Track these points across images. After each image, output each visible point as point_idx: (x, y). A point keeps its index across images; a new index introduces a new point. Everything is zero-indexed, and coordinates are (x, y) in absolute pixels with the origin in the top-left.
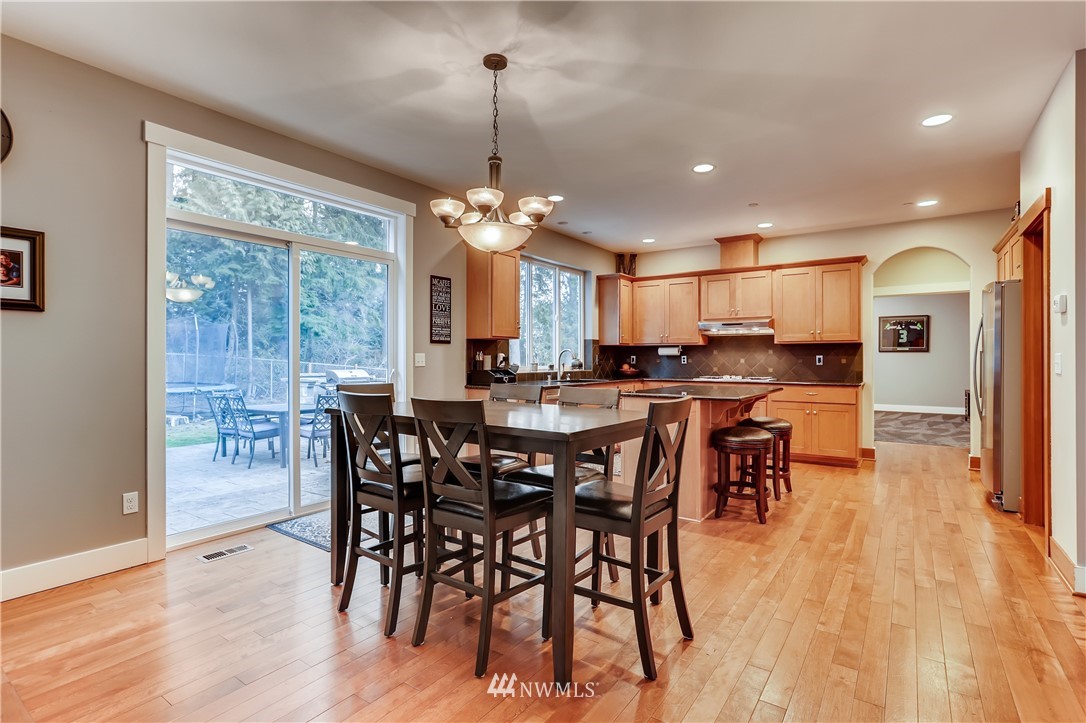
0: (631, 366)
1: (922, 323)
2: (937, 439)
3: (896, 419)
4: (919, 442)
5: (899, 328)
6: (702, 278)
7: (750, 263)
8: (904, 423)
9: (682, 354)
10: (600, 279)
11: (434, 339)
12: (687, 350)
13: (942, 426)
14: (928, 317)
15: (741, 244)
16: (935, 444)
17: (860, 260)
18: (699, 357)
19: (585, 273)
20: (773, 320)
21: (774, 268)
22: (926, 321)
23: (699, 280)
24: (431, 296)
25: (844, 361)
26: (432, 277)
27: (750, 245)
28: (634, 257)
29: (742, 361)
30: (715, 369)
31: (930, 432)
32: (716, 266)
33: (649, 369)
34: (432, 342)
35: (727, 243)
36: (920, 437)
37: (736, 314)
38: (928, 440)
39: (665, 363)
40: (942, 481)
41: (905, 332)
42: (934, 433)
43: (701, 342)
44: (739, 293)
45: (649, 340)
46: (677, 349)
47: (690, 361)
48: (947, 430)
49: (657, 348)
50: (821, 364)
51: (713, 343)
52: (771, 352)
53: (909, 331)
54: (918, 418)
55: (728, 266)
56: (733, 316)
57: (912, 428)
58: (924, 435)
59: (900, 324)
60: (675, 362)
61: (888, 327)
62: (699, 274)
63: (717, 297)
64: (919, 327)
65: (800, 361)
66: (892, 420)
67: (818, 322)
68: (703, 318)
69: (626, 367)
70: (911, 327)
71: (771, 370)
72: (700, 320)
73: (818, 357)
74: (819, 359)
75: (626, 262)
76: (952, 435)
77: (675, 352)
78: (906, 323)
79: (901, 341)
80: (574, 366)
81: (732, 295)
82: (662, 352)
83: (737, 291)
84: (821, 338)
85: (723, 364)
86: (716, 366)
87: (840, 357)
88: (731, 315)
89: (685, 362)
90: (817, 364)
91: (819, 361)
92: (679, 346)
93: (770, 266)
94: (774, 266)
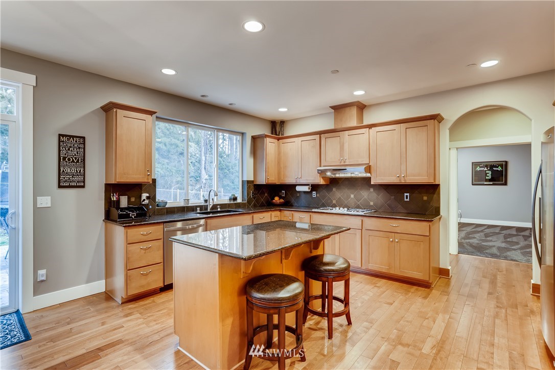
0: (280, 197)
1: (502, 166)
2: (509, 253)
3: (482, 231)
4: (493, 256)
5: (486, 169)
6: (322, 135)
7: (354, 123)
8: (487, 235)
9: (312, 190)
10: (254, 138)
11: (62, 184)
12: (315, 187)
13: (514, 239)
14: (506, 162)
15: (348, 109)
16: (506, 258)
17: (435, 118)
18: (324, 192)
19: (243, 134)
20: (370, 167)
21: (370, 126)
22: (505, 165)
23: (320, 137)
24: (59, 151)
25: (425, 198)
26: (60, 135)
27: (354, 111)
28: (283, 123)
29: (352, 196)
30: (334, 202)
31: (503, 245)
32: (332, 127)
33: (293, 201)
34: (60, 187)
35: (338, 109)
36: (495, 251)
37: (344, 162)
38: (501, 254)
39: (303, 196)
40: (504, 311)
41: (490, 172)
42: (508, 246)
43: (322, 182)
44: (346, 147)
45: (290, 180)
46: (307, 187)
47: (318, 195)
48: (517, 243)
49: (295, 185)
50: (408, 200)
51: (334, 182)
52: (369, 190)
53: (493, 172)
54: (497, 230)
55: (339, 126)
56: (342, 163)
57: (491, 241)
58: (499, 248)
59: (486, 166)
60: (308, 196)
61: (478, 169)
62: (320, 133)
63: (332, 148)
64: (500, 169)
65: (393, 197)
66: (479, 232)
67: (403, 167)
68: (322, 165)
69: (277, 199)
70: (494, 169)
71: (372, 203)
72: (320, 166)
73: (405, 194)
74: (407, 196)
75: (277, 127)
76: (521, 248)
77: (306, 189)
78: (491, 166)
79: (487, 178)
80: (230, 199)
81: (342, 148)
82: (298, 189)
83: (345, 145)
84: (405, 180)
85: (340, 198)
86: (335, 199)
87: (423, 195)
88: (341, 162)
89: (315, 196)
90: (405, 200)
91: (407, 198)
92: (309, 185)
93: (368, 125)
94: (370, 125)
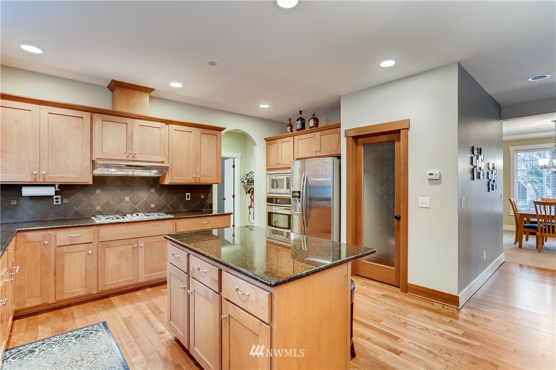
6: (94, 114)
9: (57, 193)
12: (65, 189)
15: (138, 93)
17: (221, 129)
18: (78, 196)
23: (91, 116)
25: (202, 197)
29: (127, 199)
30: (98, 208)
37: (134, 157)
44: (136, 138)
45: (11, 177)
46: (52, 188)
47: (65, 201)
49: (22, 187)
50: (189, 199)
52: (153, 191)
56: (130, 158)
62: (90, 110)
63: (113, 138)
65: (175, 198)
67: (198, 169)
68: (95, 157)
71: (153, 206)
73: (187, 194)
74: (188, 196)
77: (50, 191)
81: (129, 138)
82: (27, 191)
83: (134, 136)
84: (200, 181)
85: (108, 203)
86: (99, 205)
87: (200, 194)
88: (128, 157)
89: (60, 203)
90: (187, 199)
91: (188, 197)
92: (54, 185)
93: (165, 120)
94: (168, 120)
